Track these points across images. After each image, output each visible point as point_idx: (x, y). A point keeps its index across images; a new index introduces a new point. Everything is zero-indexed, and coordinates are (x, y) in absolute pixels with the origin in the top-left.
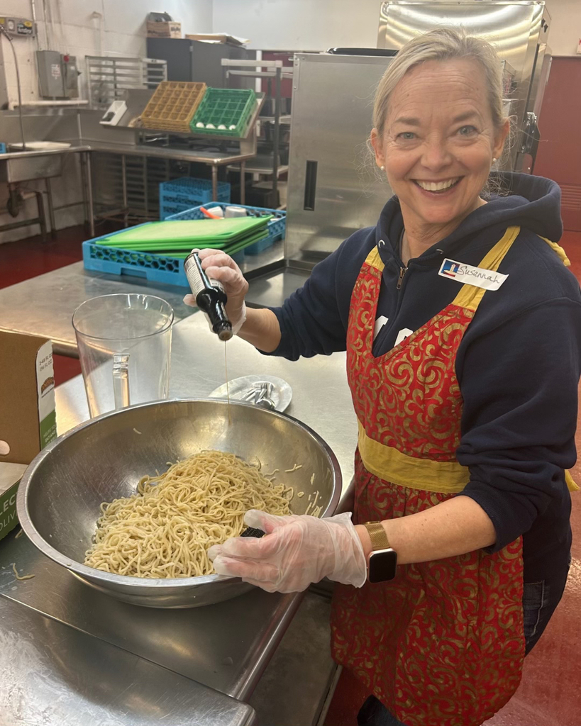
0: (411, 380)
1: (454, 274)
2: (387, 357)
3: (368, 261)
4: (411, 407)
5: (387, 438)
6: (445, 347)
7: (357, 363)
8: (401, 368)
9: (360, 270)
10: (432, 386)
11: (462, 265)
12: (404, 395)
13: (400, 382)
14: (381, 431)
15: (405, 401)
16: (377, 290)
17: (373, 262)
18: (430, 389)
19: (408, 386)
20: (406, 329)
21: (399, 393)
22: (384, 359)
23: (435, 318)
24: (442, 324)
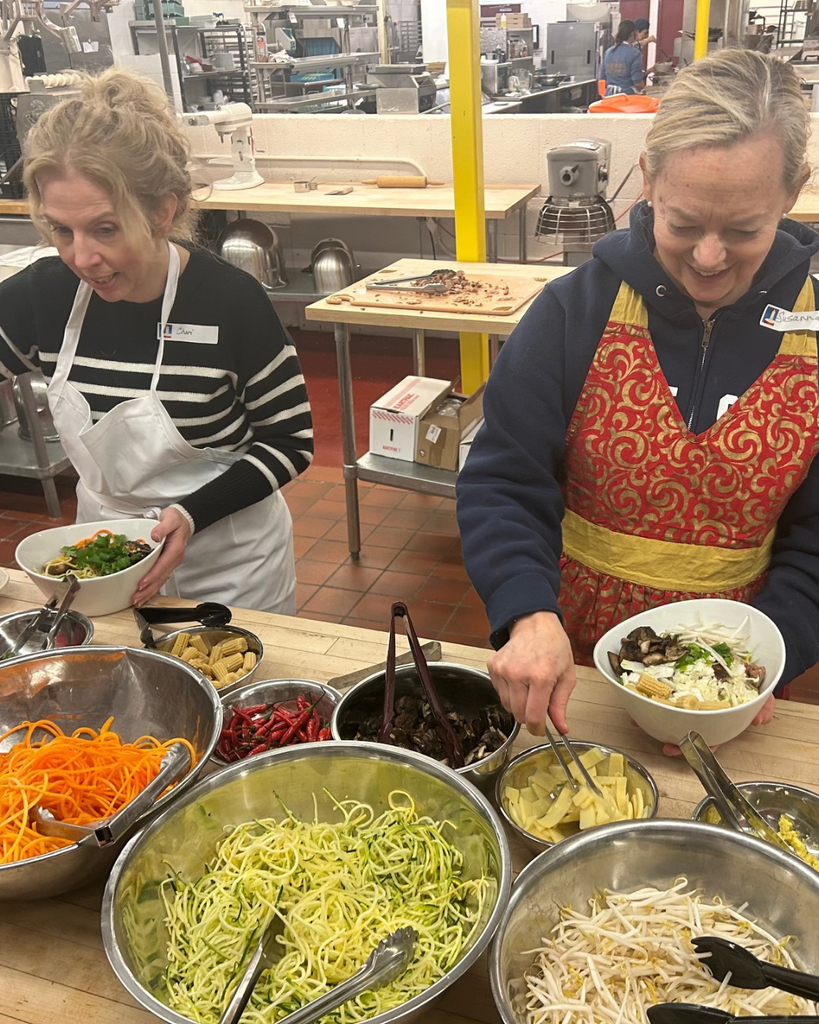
0: (759, 450)
1: (772, 322)
2: (713, 432)
3: (616, 316)
4: (760, 482)
5: (704, 536)
6: (790, 404)
7: (650, 452)
8: (741, 440)
9: (602, 332)
10: (784, 451)
11: (781, 310)
12: (751, 470)
13: (744, 456)
14: (697, 527)
15: (752, 477)
16: (650, 353)
17: (625, 318)
18: (782, 455)
19: (755, 458)
20: (728, 396)
21: (743, 469)
22: (709, 435)
23: (767, 373)
24: (778, 380)
